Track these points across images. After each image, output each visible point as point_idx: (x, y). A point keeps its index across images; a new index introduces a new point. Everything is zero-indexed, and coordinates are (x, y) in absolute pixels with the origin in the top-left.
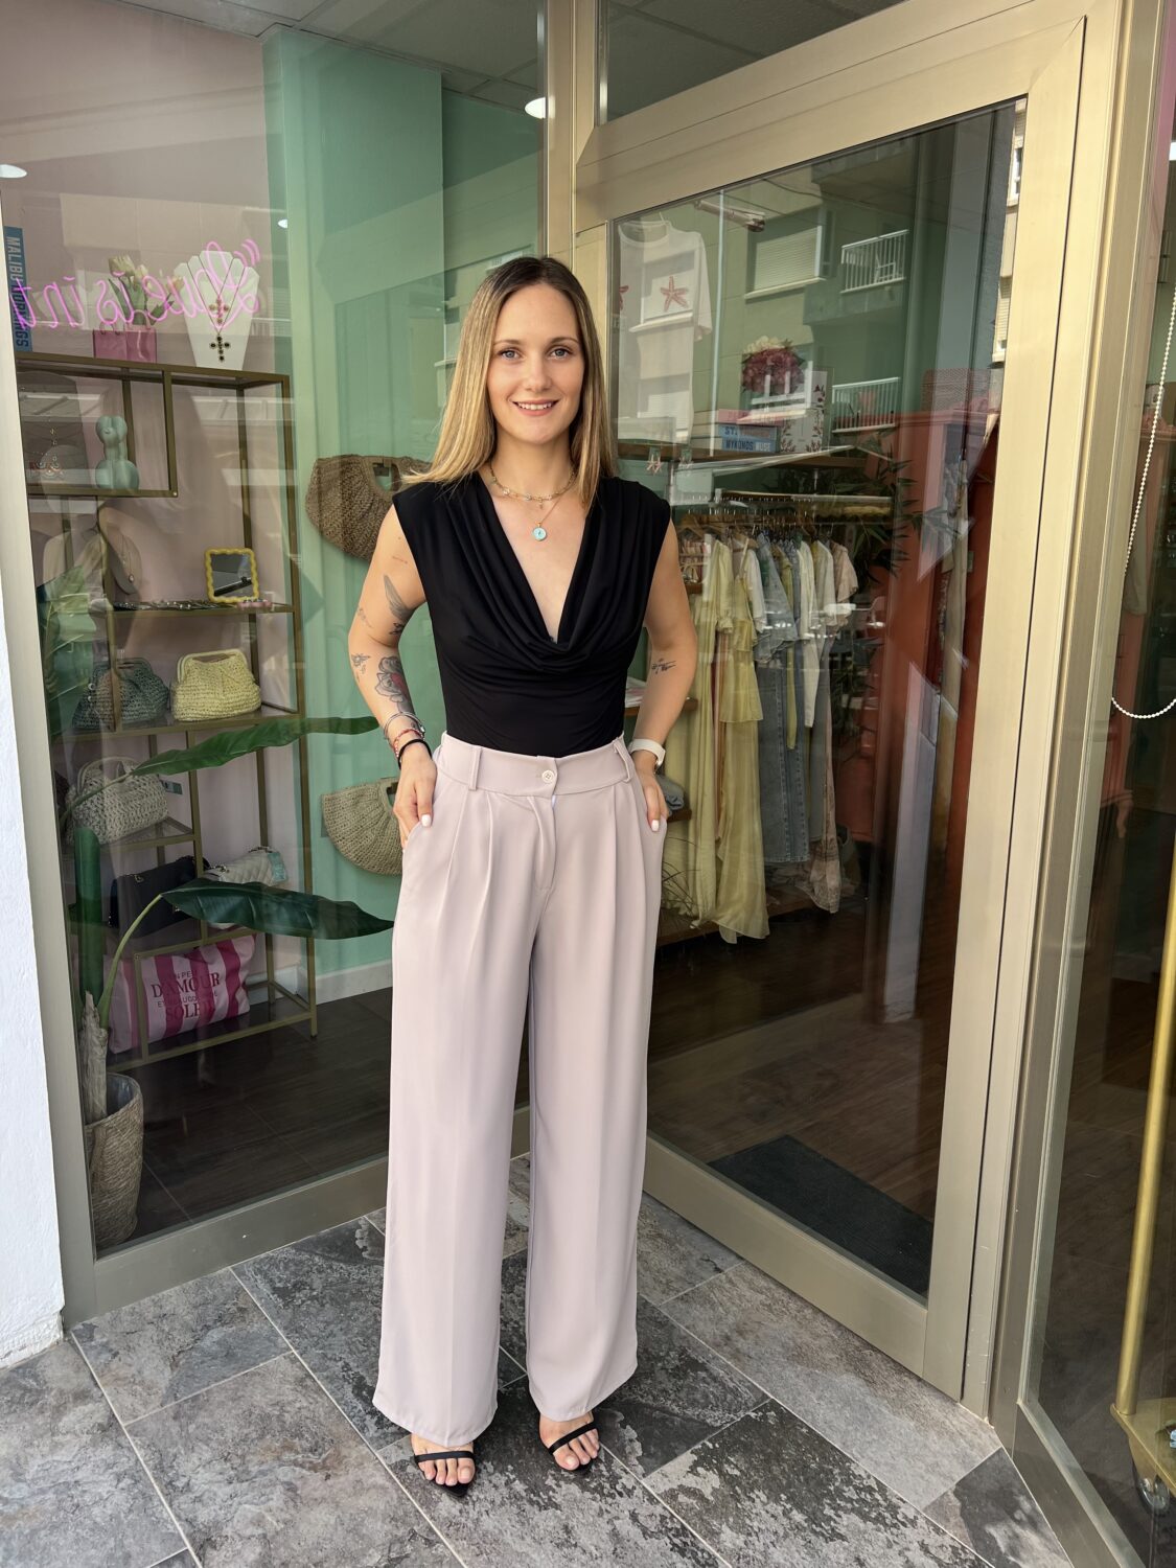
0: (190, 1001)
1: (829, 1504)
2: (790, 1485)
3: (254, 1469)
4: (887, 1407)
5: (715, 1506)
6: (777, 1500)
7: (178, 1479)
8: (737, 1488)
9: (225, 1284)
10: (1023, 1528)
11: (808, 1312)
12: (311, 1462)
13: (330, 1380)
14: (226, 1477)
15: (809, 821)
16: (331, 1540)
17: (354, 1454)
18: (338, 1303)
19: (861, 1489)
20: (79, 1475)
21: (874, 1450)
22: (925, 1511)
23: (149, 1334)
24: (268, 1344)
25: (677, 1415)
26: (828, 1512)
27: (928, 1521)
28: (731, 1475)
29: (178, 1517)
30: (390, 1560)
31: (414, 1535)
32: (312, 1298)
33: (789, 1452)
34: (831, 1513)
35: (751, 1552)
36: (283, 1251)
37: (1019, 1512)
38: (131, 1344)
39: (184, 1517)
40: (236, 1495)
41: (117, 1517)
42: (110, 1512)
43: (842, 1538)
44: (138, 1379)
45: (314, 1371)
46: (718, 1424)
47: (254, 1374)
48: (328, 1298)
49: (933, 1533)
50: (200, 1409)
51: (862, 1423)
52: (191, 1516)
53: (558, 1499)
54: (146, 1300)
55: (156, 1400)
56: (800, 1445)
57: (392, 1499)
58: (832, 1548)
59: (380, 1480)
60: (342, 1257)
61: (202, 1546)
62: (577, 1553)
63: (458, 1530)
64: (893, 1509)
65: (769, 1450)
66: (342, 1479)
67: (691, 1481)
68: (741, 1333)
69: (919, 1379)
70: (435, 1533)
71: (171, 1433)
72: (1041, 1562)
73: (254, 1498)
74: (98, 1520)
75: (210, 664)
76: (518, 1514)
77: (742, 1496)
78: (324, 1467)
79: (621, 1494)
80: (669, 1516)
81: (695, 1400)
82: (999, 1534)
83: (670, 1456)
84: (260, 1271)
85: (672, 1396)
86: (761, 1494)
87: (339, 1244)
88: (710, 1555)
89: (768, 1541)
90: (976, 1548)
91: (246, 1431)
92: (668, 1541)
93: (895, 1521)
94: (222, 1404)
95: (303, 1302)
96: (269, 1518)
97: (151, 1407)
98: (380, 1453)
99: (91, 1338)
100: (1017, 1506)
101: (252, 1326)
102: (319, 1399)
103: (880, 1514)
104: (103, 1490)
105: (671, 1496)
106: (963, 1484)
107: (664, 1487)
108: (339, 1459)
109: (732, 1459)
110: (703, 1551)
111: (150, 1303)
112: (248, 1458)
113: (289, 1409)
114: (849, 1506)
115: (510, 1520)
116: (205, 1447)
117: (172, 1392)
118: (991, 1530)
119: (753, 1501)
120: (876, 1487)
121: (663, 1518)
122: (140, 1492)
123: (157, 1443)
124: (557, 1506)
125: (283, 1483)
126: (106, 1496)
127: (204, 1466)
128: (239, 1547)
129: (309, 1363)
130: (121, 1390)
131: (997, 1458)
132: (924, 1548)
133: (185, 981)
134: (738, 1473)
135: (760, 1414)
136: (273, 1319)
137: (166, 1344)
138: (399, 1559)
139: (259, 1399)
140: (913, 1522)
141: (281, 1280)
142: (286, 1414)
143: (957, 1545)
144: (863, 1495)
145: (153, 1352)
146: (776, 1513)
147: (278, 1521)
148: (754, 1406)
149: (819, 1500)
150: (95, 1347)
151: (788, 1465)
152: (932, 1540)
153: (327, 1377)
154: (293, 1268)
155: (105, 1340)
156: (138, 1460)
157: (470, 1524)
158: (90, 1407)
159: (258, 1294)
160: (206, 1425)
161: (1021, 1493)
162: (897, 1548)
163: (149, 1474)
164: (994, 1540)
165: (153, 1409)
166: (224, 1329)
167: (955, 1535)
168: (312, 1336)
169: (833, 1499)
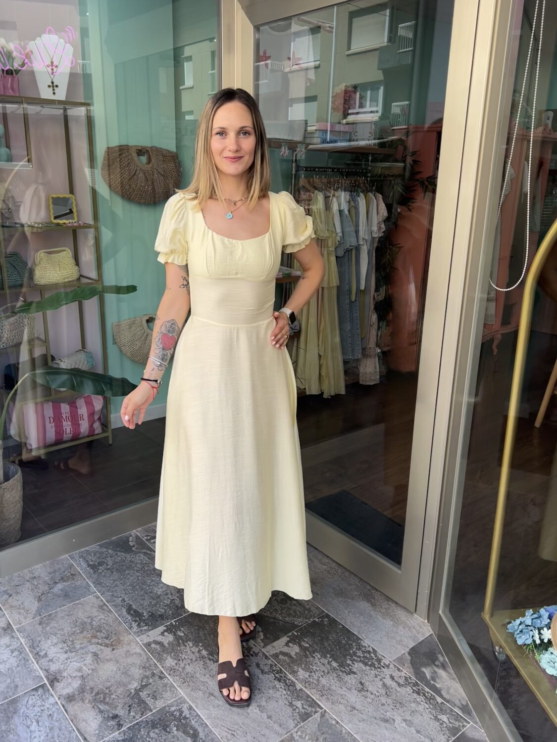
1: (350, 659)
2: (332, 650)
3: (78, 646)
4: (380, 616)
5: (296, 660)
6: (325, 657)
7: (41, 652)
8: (307, 652)
9: (65, 563)
10: (439, 669)
11: (347, 574)
12: (105, 643)
13: (115, 606)
14: (64, 650)
16: (114, 677)
17: (126, 639)
18: (120, 571)
19: (365, 652)
21: (372, 634)
22: (394, 661)
23: (27, 586)
24: (85, 590)
25: (281, 621)
26: (349, 662)
27: (395, 666)
28: (304, 647)
29: (41, 669)
30: (142, 686)
31: (154, 674)
32: (108, 569)
33: (333, 636)
34: (351, 662)
35: (311, 680)
36: (94, 547)
37: (437, 661)
38: (18, 591)
39: (44, 668)
40: (69, 658)
41: (12, 669)
42: (8, 667)
43: (354, 673)
44: (22, 607)
45: (107, 602)
46: (300, 624)
47: (78, 604)
48: (115, 569)
49: (397, 671)
50: (53, 620)
51: (368, 623)
52: (47, 668)
54: (26, 571)
55: (31, 616)
56: (338, 633)
57: (144, 658)
58: (349, 678)
59: (138, 650)
60: (122, 550)
61: (52, 681)
63: (175, 672)
64: (379, 661)
65: (324, 635)
66: (120, 650)
67: (286, 650)
69: (397, 603)
70: (163, 673)
71: (38, 631)
72: (446, 684)
73: (77, 659)
75: (51, 255)
76: (203, 665)
77: (309, 656)
78: (112, 645)
79: (252, 655)
80: (274, 664)
81: (290, 614)
82: (427, 672)
83: (277, 638)
84: (81, 557)
85: (279, 612)
86: (318, 654)
87: (121, 544)
88: (292, 682)
89: (320, 675)
90: (416, 677)
91: (74, 630)
92: (273, 676)
93: (379, 666)
94: (62, 618)
95: (103, 571)
96: (85, 668)
97: (28, 619)
98: (139, 639)
100: (437, 659)
101: (78, 583)
102: (110, 615)
103: (373, 663)
104: (5, 657)
105: (276, 656)
106: (412, 649)
107: (273, 652)
108: (119, 641)
109: (306, 640)
110: (289, 680)
111: (28, 572)
112: (75, 642)
113: (95, 619)
114: (359, 659)
115: (199, 667)
116: (54, 637)
117: (39, 612)
118: (424, 670)
119: (314, 658)
120: (372, 651)
121: (271, 666)
122: (23, 657)
123: (31, 635)
125: (91, 653)
126: (6, 660)
127: (54, 646)
128: (70, 681)
129: (105, 599)
130: (13, 612)
131: (429, 638)
134: (307, 645)
135: (320, 619)
136: (87, 578)
137: (35, 590)
138: (146, 685)
139: (81, 615)
140: (388, 666)
141: (92, 561)
142: (94, 622)
143: (407, 676)
144: (365, 655)
145: (29, 594)
146: (324, 663)
147: (89, 669)
148: (318, 616)
149: (345, 656)
151: (332, 642)
152: (396, 674)
153: (114, 605)
155: (5, 589)
156: (21, 643)
157: (180, 669)
159: (80, 567)
160: (55, 627)
161: (439, 653)
162: (379, 677)
163: (27, 649)
164: (424, 673)
165: (29, 620)
166: (64, 583)
167: (407, 671)
168: (107, 587)
169: (352, 657)
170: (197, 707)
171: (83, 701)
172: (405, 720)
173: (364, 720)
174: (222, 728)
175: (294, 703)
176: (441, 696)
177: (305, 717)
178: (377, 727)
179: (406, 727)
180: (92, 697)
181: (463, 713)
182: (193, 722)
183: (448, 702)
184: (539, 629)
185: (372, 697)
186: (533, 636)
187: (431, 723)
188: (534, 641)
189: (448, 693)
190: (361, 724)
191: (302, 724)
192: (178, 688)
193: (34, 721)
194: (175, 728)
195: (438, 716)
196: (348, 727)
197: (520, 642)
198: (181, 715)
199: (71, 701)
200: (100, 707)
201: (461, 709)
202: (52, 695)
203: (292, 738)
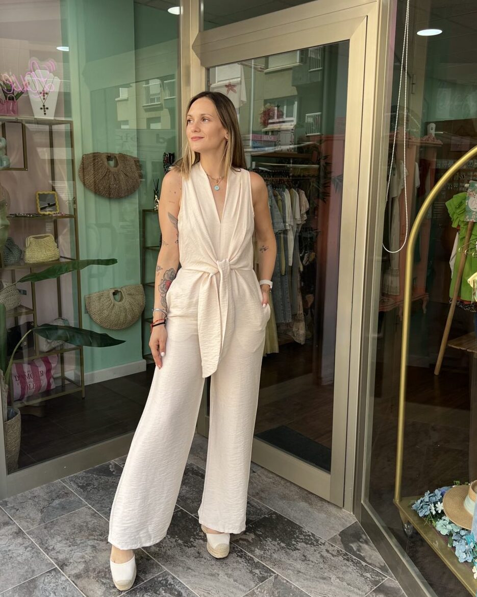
0: (31, 383)
2: (280, 536)
3: (79, 542)
4: (316, 511)
5: (253, 543)
6: (275, 540)
7: (49, 547)
8: (260, 538)
9: (58, 485)
10: (363, 543)
11: (288, 484)
12: (100, 539)
14: (68, 545)
15: (291, 306)
18: (105, 489)
20: (10, 548)
21: (311, 524)
22: (328, 541)
23: (30, 503)
24: (78, 503)
26: (293, 542)
27: (329, 544)
28: (258, 534)
29: (51, 558)
32: (94, 488)
33: (280, 526)
34: (295, 543)
35: (265, 556)
36: (81, 473)
37: (362, 539)
38: (23, 506)
39: (53, 558)
40: (73, 550)
41: (27, 560)
42: (24, 558)
43: (298, 549)
44: (28, 517)
45: (98, 511)
46: (254, 519)
47: (74, 513)
48: (100, 488)
49: (330, 547)
50: (55, 525)
51: (307, 516)
52: (56, 557)
53: (195, 544)
54: (27, 491)
55: (36, 523)
56: (284, 524)
58: (294, 553)
60: (105, 474)
61: (62, 566)
62: (203, 559)
63: (158, 555)
64: (317, 541)
65: (273, 526)
67: (244, 537)
68: (262, 491)
69: (328, 502)
71: (44, 533)
72: (368, 553)
73: (80, 550)
74: (20, 561)
75: (39, 240)
76: (180, 549)
77: (263, 540)
80: (236, 547)
82: (354, 546)
84: (72, 480)
86: (269, 539)
87: (103, 470)
88: (251, 557)
89: (272, 552)
90: (346, 550)
91: (74, 531)
92: (236, 554)
93: (317, 544)
94: (63, 523)
95: (91, 490)
96: (86, 556)
99: (7, 505)
100: (361, 537)
101: (71, 499)
102: (101, 519)
103: (312, 542)
104: (21, 552)
105: (237, 541)
106: (342, 532)
107: (234, 538)
109: (259, 529)
110: (248, 556)
111: (29, 493)
112: (76, 539)
113: (89, 523)
114: (301, 541)
115: (177, 551)
116: (58, 537)
117: (43, 520)
118: (352, 545)
119: (267, 541)
120: (311, 535)
122: (35, 551)
123: (39, 536)
124: (195, 547)
125: (91, 546)
127: (59, 542)
128: (76, 565)
129: (96, 509)
130: (22, 521)
131: (355, 524)
132: (327, 551)
133: (28, 374)
134: (261, 533)
135: (269, 516)
136: (79, 495)
139: (78, 521)
140: (324, 544)
141: (81, 483)
142: (89, 525)
143: (339, 550)
144: (306, 537)
145: (33, 508)
146: (274, 544)
147: (90, 557)
148: (267, 514)
149: (290, 539)
150: (8, 508)
151: (280, 530)
152: (330, 549)
153: (104, 512)
154: (85, 479)
155: (12, 505)
156: (32, 542)
157: (163, 553)
158: (10, 527)
159: (72, 488)
160: (57, 530)
161: (363, 534)
162: (318, 552)
163: (38, 546)
164: (352, 547)
165: (36, 526)
166: (60, 499)
167: (338, 547)
168: (96, 500)
169: (295, 539)
170: (178, 577)
171: (88, 577)
172: (338, 578)
173: (307, 579)
174: (200, 589)
175: (253, 571)
176: (365, 561)
177: (262, 579)
178: (318, 583)
179: (340, 582)
180: (96, 574)
181: (382, 571)
182: (177, 587)
183: (370, 564)
184: (435, 503)
185: (313, 564)
186: (430, 510)
187: (358, 579)
188: (432, 513)
189: (370, 559)
190: (305, 582)
191: (261, 584)
192: (162, 566)
193: (51, 592)
194: (164, 591)
195: (364, 574)
196: (296, 584)
197: (421, 515)
198: (167, 582)
199: (79, 578)
200: (103, 580)
201: (380, 568)
202: (63, 575)
203: (253, 593)
